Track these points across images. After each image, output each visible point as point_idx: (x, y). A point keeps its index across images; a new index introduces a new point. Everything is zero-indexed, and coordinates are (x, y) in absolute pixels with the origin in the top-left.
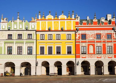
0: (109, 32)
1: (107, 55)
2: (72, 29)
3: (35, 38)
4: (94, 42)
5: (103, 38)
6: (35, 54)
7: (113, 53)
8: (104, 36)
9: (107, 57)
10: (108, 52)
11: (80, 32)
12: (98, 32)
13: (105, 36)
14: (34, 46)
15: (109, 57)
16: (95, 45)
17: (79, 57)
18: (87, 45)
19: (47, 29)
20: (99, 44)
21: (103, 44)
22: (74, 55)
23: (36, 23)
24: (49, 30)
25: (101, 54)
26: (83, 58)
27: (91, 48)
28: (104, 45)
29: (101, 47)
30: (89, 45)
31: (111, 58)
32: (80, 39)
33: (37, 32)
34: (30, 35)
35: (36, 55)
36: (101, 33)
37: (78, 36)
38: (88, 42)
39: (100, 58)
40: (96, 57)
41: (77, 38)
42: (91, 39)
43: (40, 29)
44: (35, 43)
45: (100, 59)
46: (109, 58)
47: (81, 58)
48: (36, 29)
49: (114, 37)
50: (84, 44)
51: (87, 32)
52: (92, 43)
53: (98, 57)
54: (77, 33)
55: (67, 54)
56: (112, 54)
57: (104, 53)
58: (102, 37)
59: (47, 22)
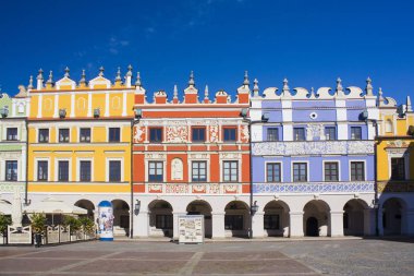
0: (230, 121)
1: (222, 186)
2: (124, 114)
3: (25, 140)
4: (185, 149)
5: (212, 139)
6: (24, 179)
7: (240, 180)
8: (214, 134)
9: (222, 190)
10: (227, 178)
11: (147, 123)
12: (199, 122)
13: (218, 134)
14: (21, 160)
15: (229, 190)
16: (189, 157)
17: (142, 189)
18: (165, 157)
19: (56, 115)
20: (199, 156)
21: (211, 155)
22: (129, 185)
23: (28, 100)
24: (62, 118)
25: (205, 182)
26: (152, 191)
27: (177, 166)
28: (215, 159)
29: (205, 162)
30: (170, 158)
31: (235, 192)
32: (147, 141)
33: (30, 125)
34: (12, 132)
35: (27, 182)
36: (207, 124)
37: (139, 132)
38: (169, 149)
39: (202, 192)
40: (191, 191)
41: (137, 137)
42: (178, 140)
43: (40, 116)
44: (24, 152)
45: (201, 197)
46: (227, 192)
47: (147, 192)
48: (28, 115)
49: (243, 135)
50: (156, 156)
51: (164, 123)
52: (178, 152)
53: (195, 192)
54: (138, 126)
55: (107, 179)
56: (237, 182)
57: (215, 180)
58: (210, 135)
59: (57, 95)
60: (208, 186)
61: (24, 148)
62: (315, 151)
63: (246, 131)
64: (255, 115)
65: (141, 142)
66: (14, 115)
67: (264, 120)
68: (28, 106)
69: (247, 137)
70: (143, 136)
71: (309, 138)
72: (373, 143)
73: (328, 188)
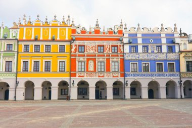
0: (115, 43)
1: (111, 74)
2: (67, 39)
3: (16, 50)
4: (95, 56)
5: (107, 51)
6: (15, 71)
7: (119, 71)
8: (108, 49)
9: (111, 76)
10: (113, 70)
11: (78, 43)
12: (101, 43)
13: (109, 49)
14: (14, 61)
15: (114, 76)
16: (97, 60)
17: (75, 75)
18: (86, 60)
19: (33, 38)
20: (101, 59)
21: (107, 59)
22: (69, 73)
23: (19, 30)
24: (36, 40)
25: (104, 72)
26: (79, 76)
27: (91, 63)
29: (104, 62)
31: (117, 77)
32: (77, 52)
33: (20, 43)
34: (9, 46)
35: (17, 72)
36: (105, 44)
37: (74, 48)
38: (88, 56)
39: (103, 77)
40: (97, 76)
41: (73, 50)
42: (91, 51)
43: (24, 38)
44: (16, 57)
45: (102, 79)
46: (114, 77)
47: (77, 77)
48: (18, 38)
49: (120, 50)
50: (81, 59)
51: (86, 43)
52: (92, 57)
53: (99, 76)
54: (73, 44)
57: (108, 70)
58: (106, 49)
59: (33, 28)
60: (105, 74)
61: (16, 55)
62: (152, 58)
63: (122, 48)
64: (126, 40)
65: (74, 52)
66: (11, 38)
67: (130, 43)
68: (18, 33)
69: (122, 50)
70: (76, 49)
71: (150, 51)
72: (178, 54)
73: (158, 75)
